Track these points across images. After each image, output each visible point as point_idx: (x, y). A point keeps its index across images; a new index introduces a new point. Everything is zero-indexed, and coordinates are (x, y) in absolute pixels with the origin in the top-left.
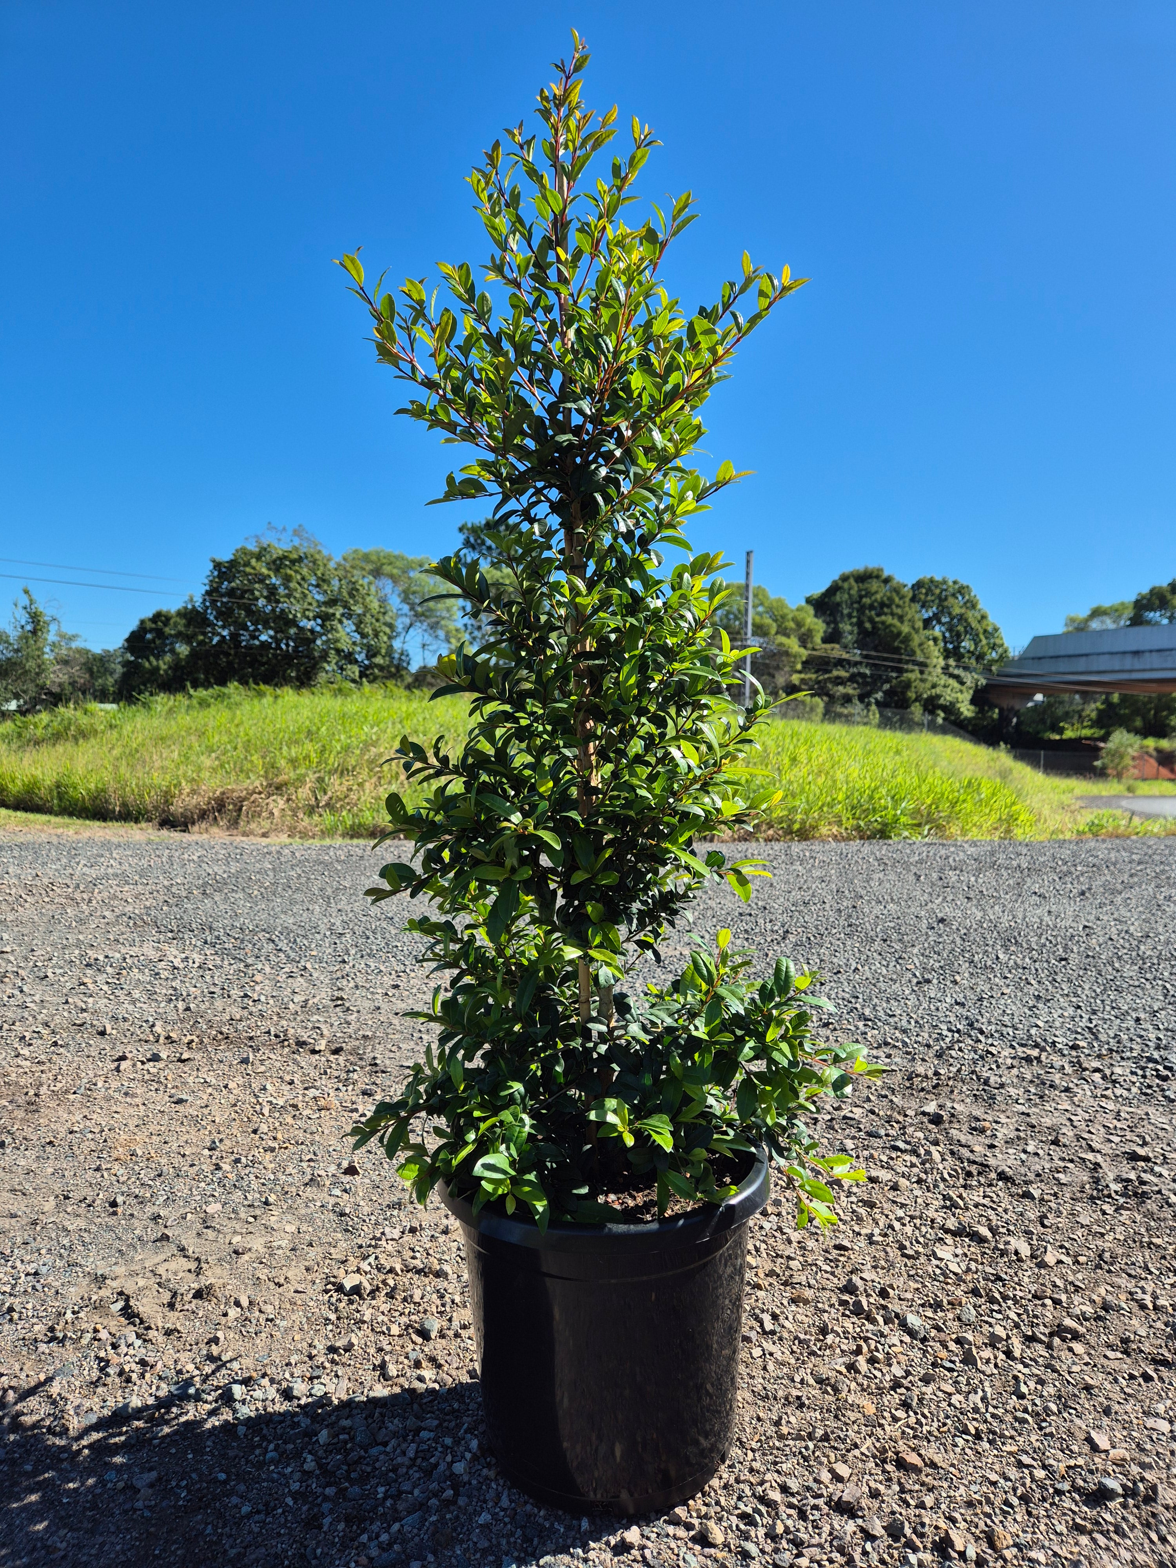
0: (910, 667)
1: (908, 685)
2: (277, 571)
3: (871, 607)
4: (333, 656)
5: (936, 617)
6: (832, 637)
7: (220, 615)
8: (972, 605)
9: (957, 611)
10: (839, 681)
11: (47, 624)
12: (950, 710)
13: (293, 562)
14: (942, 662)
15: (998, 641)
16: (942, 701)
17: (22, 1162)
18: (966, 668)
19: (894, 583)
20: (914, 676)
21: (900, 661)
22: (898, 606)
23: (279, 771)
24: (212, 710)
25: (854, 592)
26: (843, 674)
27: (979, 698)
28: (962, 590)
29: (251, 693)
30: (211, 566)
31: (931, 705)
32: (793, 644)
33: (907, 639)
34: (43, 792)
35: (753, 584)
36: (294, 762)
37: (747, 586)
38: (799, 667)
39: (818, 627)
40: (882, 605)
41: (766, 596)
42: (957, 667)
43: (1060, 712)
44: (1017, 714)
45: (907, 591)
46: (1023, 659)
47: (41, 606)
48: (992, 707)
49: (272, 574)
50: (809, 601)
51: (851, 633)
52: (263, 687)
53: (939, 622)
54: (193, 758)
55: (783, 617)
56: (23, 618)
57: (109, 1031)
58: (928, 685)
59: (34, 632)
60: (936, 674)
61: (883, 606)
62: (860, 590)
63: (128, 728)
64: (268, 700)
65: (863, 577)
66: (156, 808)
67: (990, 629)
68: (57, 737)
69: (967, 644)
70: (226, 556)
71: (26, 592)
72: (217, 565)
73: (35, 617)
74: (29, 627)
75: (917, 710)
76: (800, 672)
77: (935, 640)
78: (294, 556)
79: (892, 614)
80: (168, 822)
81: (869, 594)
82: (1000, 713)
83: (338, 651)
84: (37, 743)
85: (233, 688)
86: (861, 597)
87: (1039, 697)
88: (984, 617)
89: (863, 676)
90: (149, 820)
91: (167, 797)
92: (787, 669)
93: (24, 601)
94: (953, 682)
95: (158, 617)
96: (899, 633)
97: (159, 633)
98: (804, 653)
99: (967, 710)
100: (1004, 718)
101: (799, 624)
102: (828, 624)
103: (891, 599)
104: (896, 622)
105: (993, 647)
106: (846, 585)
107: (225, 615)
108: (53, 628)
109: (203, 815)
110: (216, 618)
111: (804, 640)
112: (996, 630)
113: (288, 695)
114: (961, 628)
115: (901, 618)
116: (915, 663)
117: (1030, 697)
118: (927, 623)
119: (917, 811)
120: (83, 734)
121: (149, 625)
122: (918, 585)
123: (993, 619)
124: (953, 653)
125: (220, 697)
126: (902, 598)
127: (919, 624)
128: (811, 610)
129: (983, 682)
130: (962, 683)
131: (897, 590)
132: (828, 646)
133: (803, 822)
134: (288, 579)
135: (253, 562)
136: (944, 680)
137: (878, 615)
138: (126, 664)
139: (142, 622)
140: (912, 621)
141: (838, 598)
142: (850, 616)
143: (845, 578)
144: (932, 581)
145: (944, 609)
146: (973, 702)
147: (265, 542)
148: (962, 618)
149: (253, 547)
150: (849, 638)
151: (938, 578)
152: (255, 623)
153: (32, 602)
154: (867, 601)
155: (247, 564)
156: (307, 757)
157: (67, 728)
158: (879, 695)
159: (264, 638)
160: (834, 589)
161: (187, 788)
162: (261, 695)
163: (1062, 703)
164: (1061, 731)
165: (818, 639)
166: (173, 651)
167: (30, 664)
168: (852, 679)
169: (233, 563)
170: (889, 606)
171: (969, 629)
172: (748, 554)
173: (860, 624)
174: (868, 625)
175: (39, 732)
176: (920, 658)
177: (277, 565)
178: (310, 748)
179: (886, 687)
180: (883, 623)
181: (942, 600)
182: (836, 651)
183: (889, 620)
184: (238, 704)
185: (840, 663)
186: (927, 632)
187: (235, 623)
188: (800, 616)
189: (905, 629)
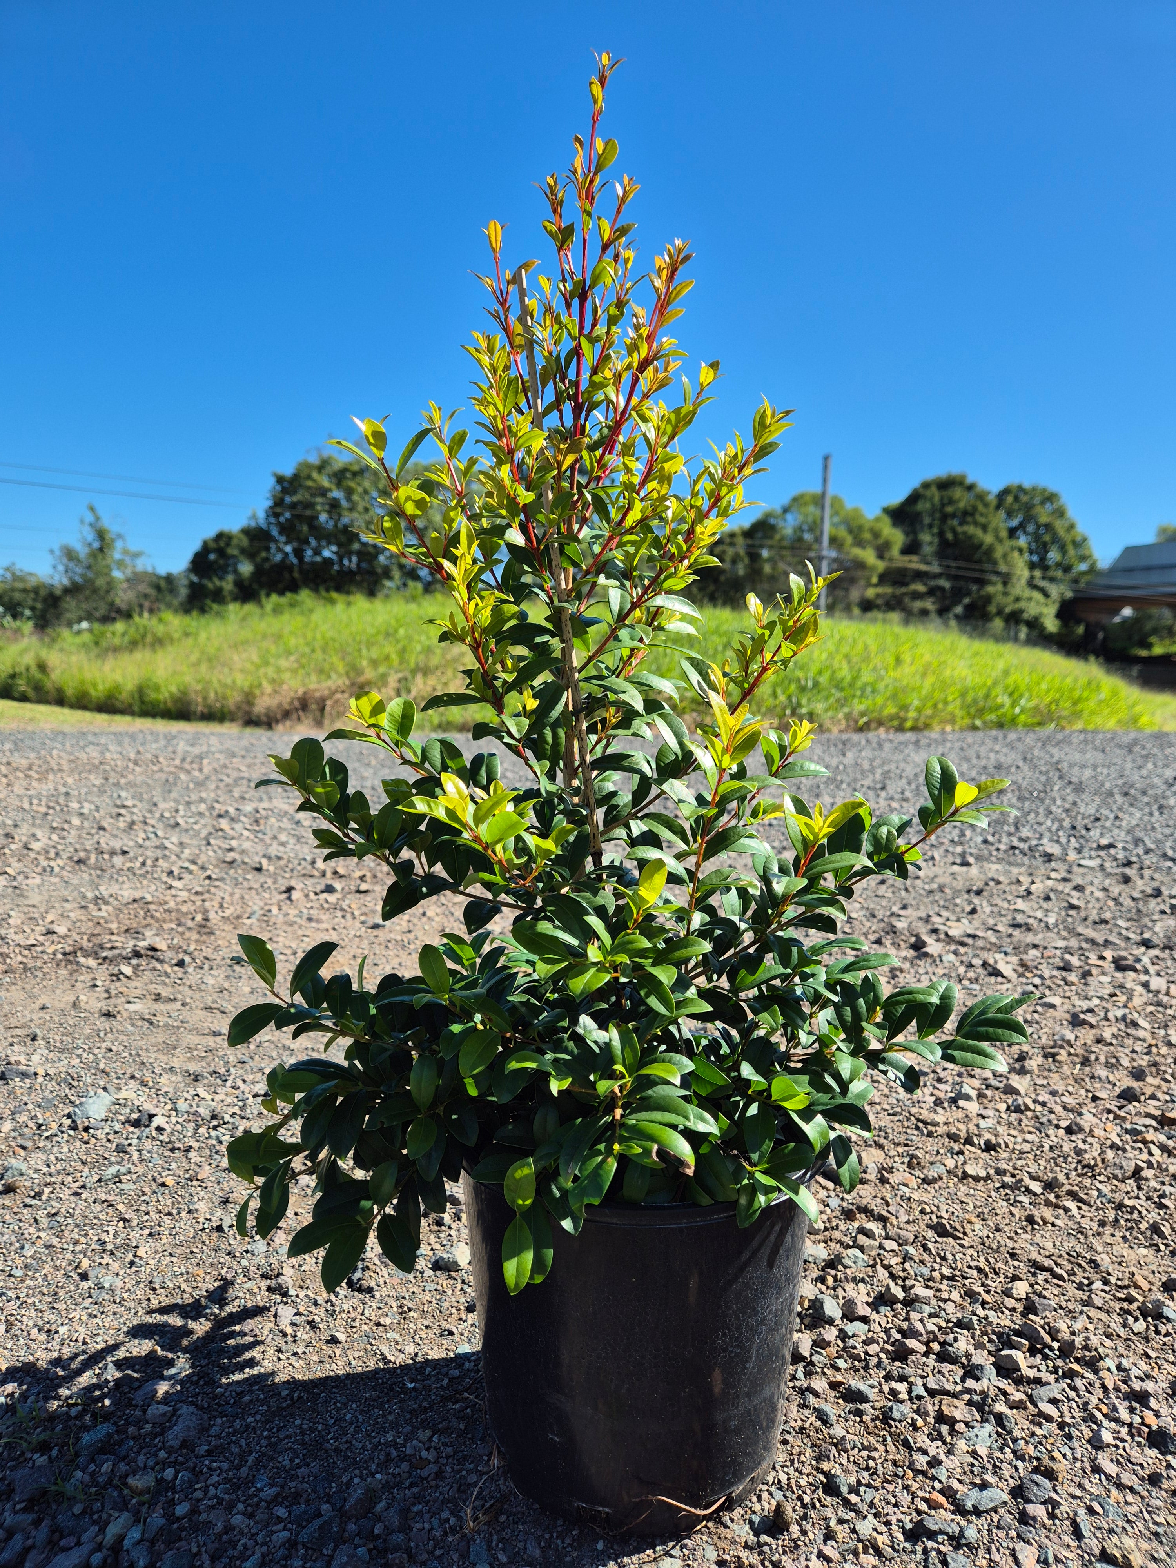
0: (994, 578)
1: (988, 599)
2: (339, 484)
3: (953, 515)
4: (396, 574)
5: (1022, 526)
6: (911, 548)
7: (283, 529)
8: (1060, 513)
9: (1044, 519)
10: (916, 596)
11: (113, 540)
12: (1034, 624)
13: (355, 474)
14: (1026, 573)
15: (1087, 553)
16: (1025, 616)
17: (211, 981)
18: (1052, 580)
19: (978, 490)
20: (994, 589)
21: (982, 571)
22: (982, 515)
23: (359, 672)
24: (286, 617)
25: (936, 500)
26: (920, 588)
27: (1066, 612)
28: (1051, 498)
29: (322, 602)
30: (272, 481)
31: (1014, 618)
32: (868, 556)
33: (990, 550)
34: (124, 696)
35: (831, 492)
36: (374, 663)
37: (824, 494)
38: (875, 580)
39: (897, 537)
40: (965, 513)
41: (842, 506)
42: (1044, 578)
43: (1149, 626)
44: (1104, 628)
45: (991, 498)
46: (1114, 570)
47: (106, 523)
48: (1078, 622)
49: (333, 487)
50: (887, 511)
51: (931, 543)
52: (334, 595)
53: (1025, 533)
54: (272, 660)
55: (860, 528)
56: (90, 536)
57: (265, 866)
58: (1011, 599)
59: (101, 549)
60: (1019, 587)
61: (967, 515)
62: (942, 498)
63: (203, 635)
64: (340, 607)
65: (946, 484)
66: (239, 708)
67: (1078, 538)
68: (133, 645)
69: (1053, 555)
70: (288, 471)
71: (92, 509)
72: (280, 480)
73: (101, 535)
74: (96, 545)
75: (998, 624)
76: (876, 586)
77: (1021, 550)
78: (356, 468)
79: (976, 524)
80: (251, 721)
81: (951, 502)
82: (1086, 630)
83: (401, 567)
84: (116, 650)
85: (305, 596)
86: (943, 505)
87: (1127, 612)
88: (1072, 527)
89: (942, 589)
90: (232, 720)
91: (249, 698)
92: (862, 582)
93: (89, 518)
94: (1037, 595)
95: (220, 536)
96: (980, 545)
97: (221, 552)
98: (881, 565)
99: (1051, 624)
100: (1090, 634)
101: (876, 534)
102: (907, 534)
103: (975, 508)
104: (979, 533)
105: (1083, 558)
106: (928, 493)
107: (287, 530)
108: (119, 544)
109: (286, 715)
110: (280, 533)
111: (882, 551)
112: (1085, 540)
113: (360, 602)
114: (1047, 538)
115: (984, 528)
116: (998, 573)
117: (1117, 612)
118: (1012, 533)
119: (1036, 709)
120: (159, 642)
121: (212, 545)
122: (1005, 492)
123: (1082, 528)
124: (1040, 564)
125: (292, 605)
126: (986, 505)
127: (1004, 534)
128: (887, 520)
129: (1069, 594)
130: (1046, 595)
131: (981, 497)
132: (907, 558)
133: (916, 720)
134: (349, 492)
135: (315, 475)
136: (1028, 593)
137: (961, 524)
138: (192, 585)
139: (205, 543)
140: (996, 531)
141: (921, 506)
142: (930, 526)
143: (926, 485)
144: (1020, 488)
145: (1029, 517)
146: (1059, 615)
147: (326, 454)
148: (1048, 527)
149: (314, 460)
150: (927, 549)
151: (1027, 484)
152: (318, 539)
153: (98, 518)
154: (949, 509)
155: (309, 477)
156: (387, 658)
157: (143, 637)
158: (959, 610)
159: (326, 553)
160: (914, 498)
161: (268, 688)
162: (332, 602)
163: (1150, 617)
164: (1149, 646)
165: (895, 551)
166: (235, 572)
167: (100, 582)
168: (931, 592)
169: (296, 477)
170: (972, 515)
171: (1056, 539)
172: (826, 458)
173: (941, 534)
174: (950, 536)
175: (117, 641)
176: (1003, 568)
177: (340, 477)
178: (390, 649)
179: (967, 601)
180: (965, 533)
181: (1028, 508)
182: (914, 563)
183: (971, 529)
184: (311, 611)
185: (919, 575)
186: (1013, 543)
187: (298, 539)
188: (878, 526)
189: (988, 539)
